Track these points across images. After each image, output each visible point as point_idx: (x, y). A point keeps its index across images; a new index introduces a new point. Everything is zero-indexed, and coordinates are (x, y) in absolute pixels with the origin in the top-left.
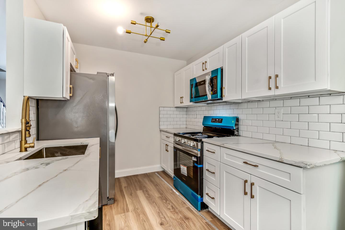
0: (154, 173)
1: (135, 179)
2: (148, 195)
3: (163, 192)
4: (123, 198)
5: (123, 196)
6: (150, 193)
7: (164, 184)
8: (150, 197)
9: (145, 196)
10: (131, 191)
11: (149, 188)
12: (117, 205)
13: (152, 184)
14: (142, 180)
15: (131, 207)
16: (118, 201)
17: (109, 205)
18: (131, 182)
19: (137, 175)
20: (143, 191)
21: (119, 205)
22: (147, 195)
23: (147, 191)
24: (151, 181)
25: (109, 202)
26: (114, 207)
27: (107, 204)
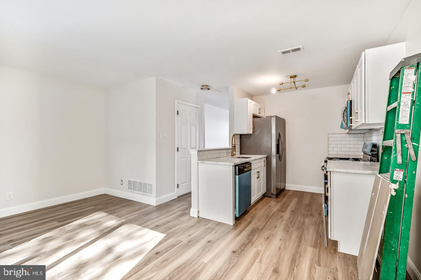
2: (300, 201)
3: (313, 203)
5: (284, 197)
9: (297, 201)
16: (279, 198)
17: (273, 198)
18: (296, 194)
21: (278, 200)
25: (272, 196)
26: (275, 199)
27: (271, 197)
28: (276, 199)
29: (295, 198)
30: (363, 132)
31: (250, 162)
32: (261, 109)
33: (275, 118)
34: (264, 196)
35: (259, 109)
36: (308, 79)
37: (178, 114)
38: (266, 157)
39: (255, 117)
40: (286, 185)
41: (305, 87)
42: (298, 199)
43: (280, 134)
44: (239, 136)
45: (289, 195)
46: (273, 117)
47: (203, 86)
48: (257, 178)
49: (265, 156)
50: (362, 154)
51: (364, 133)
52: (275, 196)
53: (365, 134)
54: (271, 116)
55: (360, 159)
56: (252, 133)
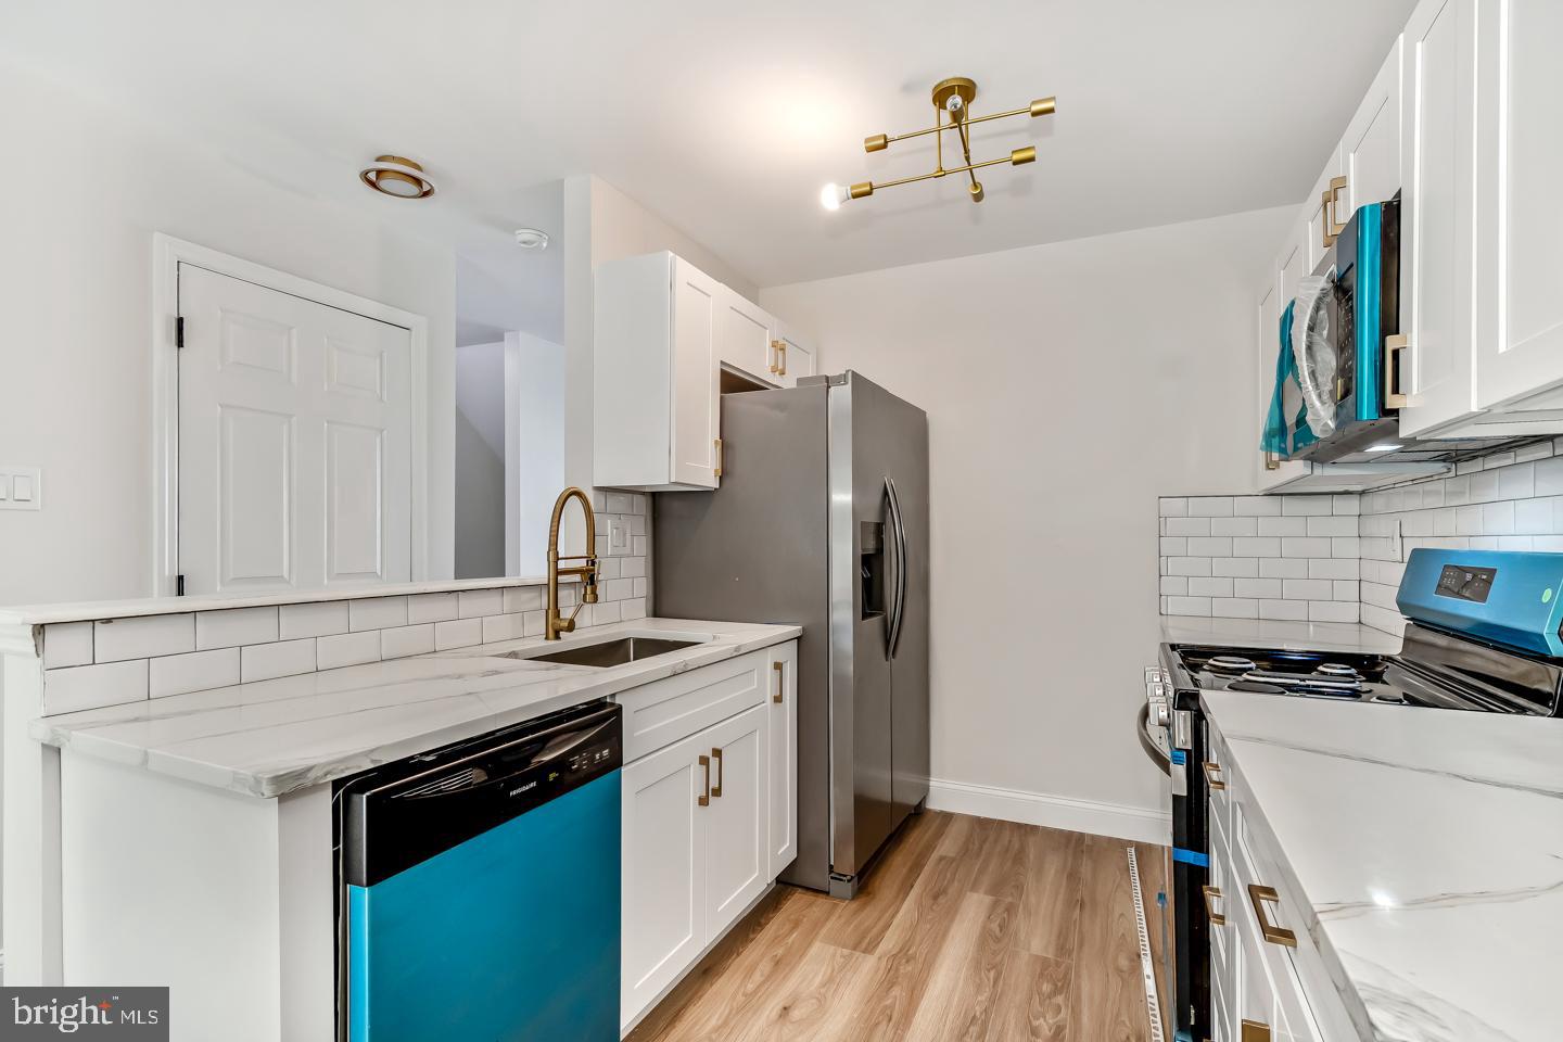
0: (1123, 845)
1: (1010, 841)
2: (999, 925)
3: (1081, 945)
4: (897, 897)
5: (906, 887)
6: (1020, 923)
7: (1122, 915)
8: (998, 940)
9: (984, 928)
10: (952, 880)
11: (1033, 899)
12: (856, 912)
13: (1062, 890)
14: (1031, 857)
15: (890, 942)
16: (873, 898)
17: (835, 898)
18: (981, 848)
19: (1034, 829)
20: (995, 905)
21: (863, 915)
22: (995, 926)
23: (1010, 910)
24: (1073, 877)
25: (835, 887)
26: (846, 908)
27: (828, 893)
28: (854, 905)
29: (974, 888)
30: (1359, 488)
31: (618, 701)
32: (788, 347)
33: (848, 388)
34: (787, 883)
35: (774, 344)
36: (1053, 99)
37: (180, 343)
38: (798, 638)
39: (732, 383)
40: (926, 789)
41: (1032, 159)
42: (988, 899)
43: (886, 493)
44: (642, 505)
45: (942, 859)
46: (840, 380)
47: (379, 159)
48: (703, 802)
49: (793, 630)
50: (1399, 624)
51: (1362, 493)
52: (847, 888)
53: (1366, 499)
54: (827, 378)
55: (1390, 659)
56: (712, 482)
